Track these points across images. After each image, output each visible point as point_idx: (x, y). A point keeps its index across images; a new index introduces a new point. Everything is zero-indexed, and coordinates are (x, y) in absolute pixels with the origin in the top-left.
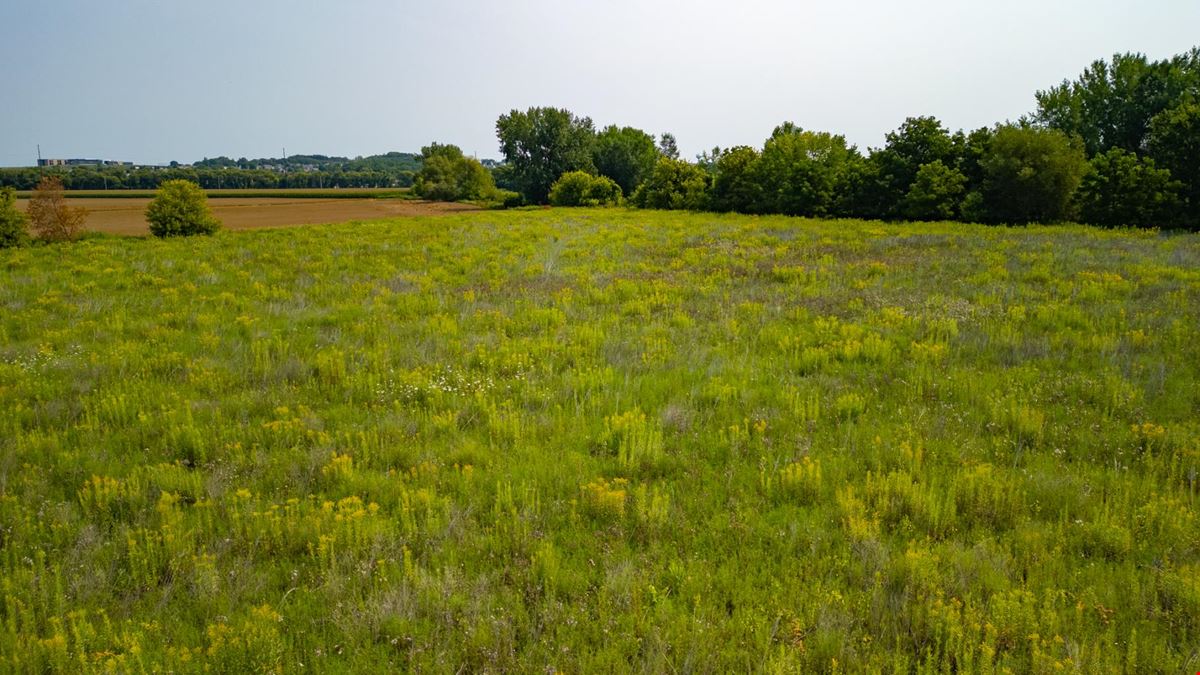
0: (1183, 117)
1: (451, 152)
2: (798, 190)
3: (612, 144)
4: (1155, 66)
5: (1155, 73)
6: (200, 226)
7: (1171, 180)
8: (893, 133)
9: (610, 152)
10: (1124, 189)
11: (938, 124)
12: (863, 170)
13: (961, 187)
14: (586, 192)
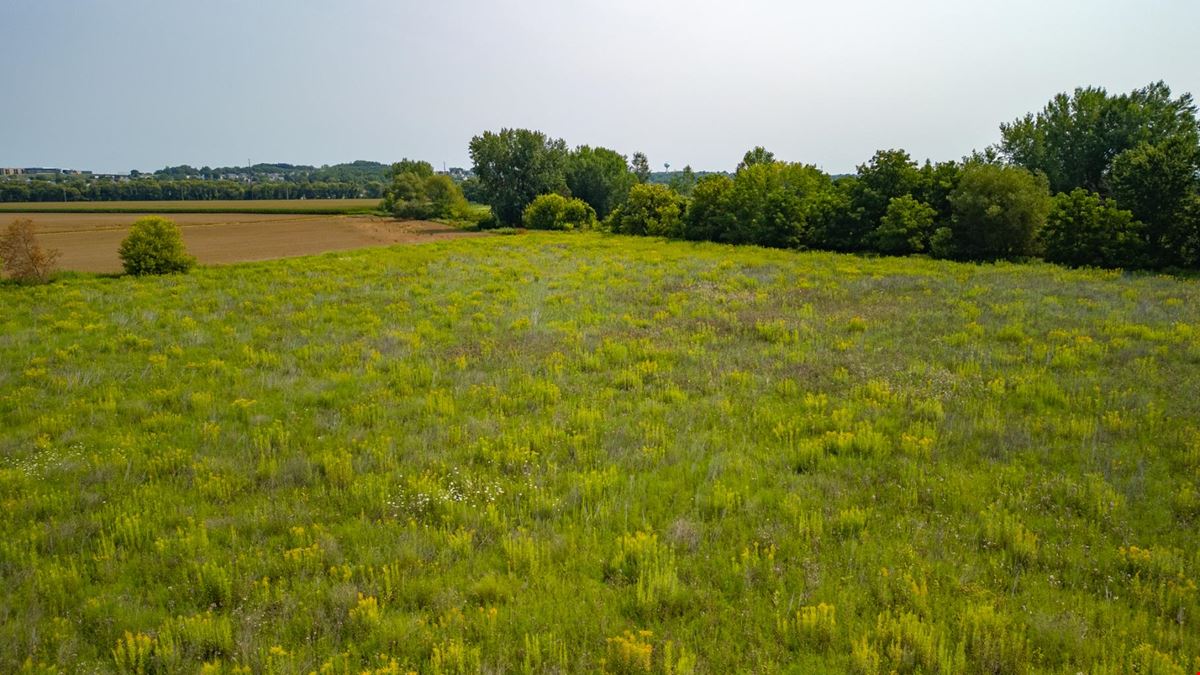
0: (1142, 159)
1: (421, 169)
2: (771, 221)
3: (585, 165)
4: (1114, 100)
5: (1115, 108)
6: (175, 263)
7: (1133, 220)
8: (864, 166)
9: (583, 173)
10: (1088, 229)
11: (907, 157)
12: (835, 202)
13: (930, 220)
14: (560, 215)
